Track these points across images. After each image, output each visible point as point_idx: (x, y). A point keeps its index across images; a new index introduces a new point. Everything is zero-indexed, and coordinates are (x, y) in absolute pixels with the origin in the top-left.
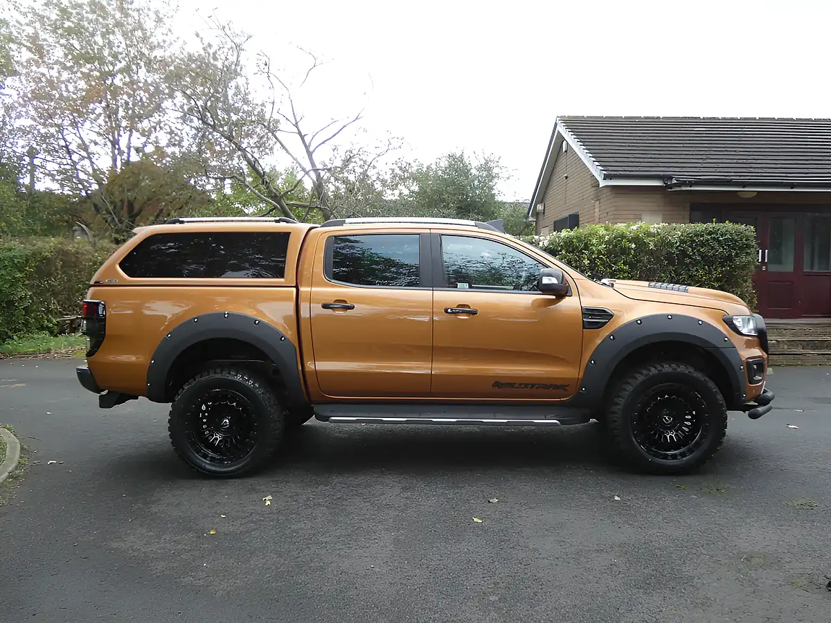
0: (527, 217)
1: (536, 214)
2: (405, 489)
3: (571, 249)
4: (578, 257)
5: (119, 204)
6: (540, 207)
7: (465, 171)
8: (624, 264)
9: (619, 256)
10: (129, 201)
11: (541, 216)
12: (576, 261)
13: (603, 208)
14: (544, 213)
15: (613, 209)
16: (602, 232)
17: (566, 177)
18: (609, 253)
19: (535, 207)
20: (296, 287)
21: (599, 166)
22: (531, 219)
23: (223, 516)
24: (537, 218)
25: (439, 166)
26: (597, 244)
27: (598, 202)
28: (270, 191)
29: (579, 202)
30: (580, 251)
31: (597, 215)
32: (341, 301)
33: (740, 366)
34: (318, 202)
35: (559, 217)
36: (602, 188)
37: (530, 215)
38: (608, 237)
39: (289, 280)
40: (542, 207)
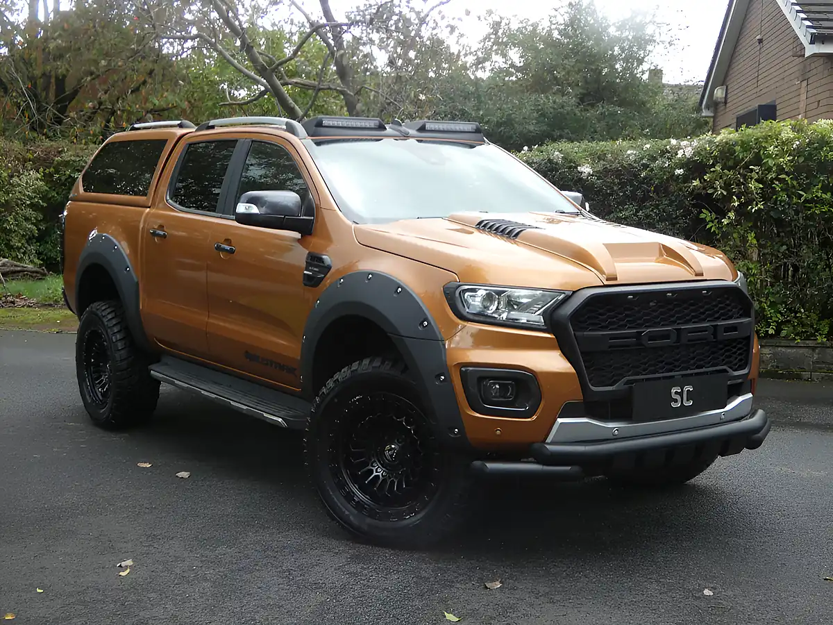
0: (699, 109)
1: (714, 105)
2: (355, 558)
3: (731, 163)
4: (744, 176)
5: (40, 82)
6: (719, 93)
8: (824, 189)
9: (815, 176)
10: (57, 78)
11: (721, 107)
12: (739, 184)
14: (726, 103)
15: (827, 94)
16: (787, 133)
17: (760, 41)
18: (797, 171)
19: (712, 91)
20: (149, 207)
21: (805, 19)
22: (705, 113)
23: (39, 591)
24: (716, 111)
25: (554, 22)
26: (777, 155)
27: (805, 83)
28: (253, 60)
29: (778, 84)
30: (746, 167)
31: (802, 105)
32: (161, 227)
33: (437, 373)
34: (339, 81)
35: (746, 110)
36: (808, 57)
37: (703, 106)
38: (798, 143)
39: (148, 199)
40: (722, 93)
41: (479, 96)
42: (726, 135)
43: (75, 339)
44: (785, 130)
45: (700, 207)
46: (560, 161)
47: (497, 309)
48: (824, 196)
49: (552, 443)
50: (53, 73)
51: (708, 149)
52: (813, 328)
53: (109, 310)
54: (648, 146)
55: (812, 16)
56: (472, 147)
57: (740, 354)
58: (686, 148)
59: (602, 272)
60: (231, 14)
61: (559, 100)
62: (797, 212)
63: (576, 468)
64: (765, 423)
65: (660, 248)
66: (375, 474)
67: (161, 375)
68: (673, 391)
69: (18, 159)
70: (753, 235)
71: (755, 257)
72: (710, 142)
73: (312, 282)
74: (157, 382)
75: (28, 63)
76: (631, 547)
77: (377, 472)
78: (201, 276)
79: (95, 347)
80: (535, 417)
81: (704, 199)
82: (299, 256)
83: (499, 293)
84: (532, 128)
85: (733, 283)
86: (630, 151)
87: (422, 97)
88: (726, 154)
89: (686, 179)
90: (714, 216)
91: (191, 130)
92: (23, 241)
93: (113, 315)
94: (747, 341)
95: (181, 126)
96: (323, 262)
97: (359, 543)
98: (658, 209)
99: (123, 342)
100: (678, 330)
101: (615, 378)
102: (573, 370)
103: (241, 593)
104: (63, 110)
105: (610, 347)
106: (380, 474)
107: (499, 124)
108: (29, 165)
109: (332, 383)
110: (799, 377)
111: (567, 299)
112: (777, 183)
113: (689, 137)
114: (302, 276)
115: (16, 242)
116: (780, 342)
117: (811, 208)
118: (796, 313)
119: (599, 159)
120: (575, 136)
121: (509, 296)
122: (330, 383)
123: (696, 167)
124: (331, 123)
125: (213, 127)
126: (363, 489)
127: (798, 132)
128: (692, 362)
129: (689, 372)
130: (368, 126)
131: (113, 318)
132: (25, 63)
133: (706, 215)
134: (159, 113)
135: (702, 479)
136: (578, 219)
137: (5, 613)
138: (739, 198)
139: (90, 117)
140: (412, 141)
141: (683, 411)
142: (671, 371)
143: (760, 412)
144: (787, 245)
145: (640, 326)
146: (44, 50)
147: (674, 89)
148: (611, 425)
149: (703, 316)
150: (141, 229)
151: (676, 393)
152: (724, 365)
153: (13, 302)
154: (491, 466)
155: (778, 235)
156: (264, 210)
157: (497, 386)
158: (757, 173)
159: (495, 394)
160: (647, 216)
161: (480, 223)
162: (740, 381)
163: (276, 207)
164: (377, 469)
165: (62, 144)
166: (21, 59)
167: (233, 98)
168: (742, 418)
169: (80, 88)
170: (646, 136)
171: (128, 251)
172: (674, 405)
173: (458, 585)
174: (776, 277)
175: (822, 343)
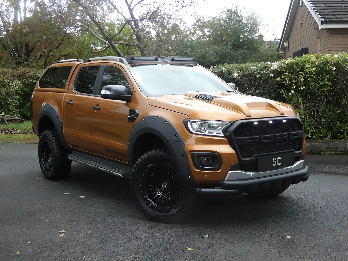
0: (278, 51)
1: (284, 49)
2: (151, 227)
3: (292, 71)
4: (297, 76)
5: (19, 45)
6: (286, 44)
7: (239, 20)
8: (328, 81)
9: (325, 76)
10: (26, 43)
11: (287, 50)
12: (295, 79)
13: (322, 44)
14: (288, 48)
15: (328, 44)
17: (301, 24)
18: (318, 73)
19: (283, 43)
20: (66, 93)
21: (319, 15)
22: (280, 52)
23: (29, 243)
24: (285, 51)
25: (221, 17)
26: (309, 68)
27: (319, 40)
28: (104, 35)
29: (309, 40)
30: (298, 73)
31: (318, 48)
32: (71, 100)
33: (181, 155)
34: (137, 42)
35: (296, 51)
36: (321, 30)
37: (280, 50)
38: (318, 63)
39: (65, 90)
40: (287, 44)
41: (192, 47)
42: (289, 60)
43: (38, 145)
44: (313, 58)
45: (280, 88)
46: (225, 71)
47: (205, 129)
48: (328, 83)
49: (227, 181)
50: (24, 42)
51: (283, 66)
52: (325, 135)
53: (51, 134)
54: (260, 65)
55: (322, 13)
56: (192, 66)
57: (298, 145)
58: (274, 66)
59: (245, 114)
60: (94, 17)
61: (224, 48)
62: (318, 90)
63: (237, 190)
64: (308, 171)
65: (267, 104)
66: (158, 194)
67: (72, 158)
68: (273, 159)
69: (12, 76)
70: (301, 99)
71: (302, 107)
72: (284, 63)
73: (131, 120)
74: (71, 161)
75: (14, 38)
76: (258, 220)
77: (159, 194)
78: (87, 119)
79: (46, 148)
80: (220, 171)
81: (281, 85)
82: (126, 110)
83: (205, 123)
84: (213, 59)
85: (295, 117)
86: (253, 67)
87: (170, 48)
88: (290, 68)
89: (275, 77)
90: (286, 92)
91: (81, 62)
92: (14, 108)
93: (53, 135)
94: (301, 140)
95: (77, 61)
96: (136, 113)
97: (152, 222)
98: (264, 89)
99: (57, 146)
100: (275, 136)
101: (251, 155)
102: (234, 152)
103: (107, 242)
104: (28, 56)
105: (249, 143)
106: (160, 194)
107: (200, 58)
108: (16, 78)
109: (140, 159)
110: (320, 154)
111: (232, 124)
112: (310, 78)
113: (275, 61)
114: (127, 118)
115: (11, 108)
116: (312, 141)
117: (323, 88)
118: (318, 129)
119: (241, 70)
120: (231, 62)
121: (209, 124)
122: (140, 160)
123: (278, 73)
124: (137, 58)
125: (90, 61)
126: (153, 201)
127: (318, 59)
128: (280, 148)
129: (279, 152)
130: (152, 59)
131: (52, 137)
132: (13, 38)
133: (282, 91)
134: (66, 57)
135: (285, 194)
136: (234, 94)
137: (17, 251)
138: (295, 85)
139: (39, 59)
140: (169, 65)
141: (277, 167)
142: (272, 151)
143: (307, 167)
144: (314, 103)
145: (260, 134)
146: (20, 32)
147: (269, 43)
148: (250, 173)
149: (284, 130)
150: (63, 102)
151: (274, 160)
152: (293, 149)
153: (11, 132)
154: (203, 190)
155: (311, 99)
156: (112, 93)
157: (205, 159)
158: (302, 75)
159: (205, 162)
160: (260, 92)
161: (196, 96)
162: (299, 155)
163: (116, 92)
164: (158, 193)
165: (28, 69)
166: (11, 36)
167: (96, 50)
168: (300, 169)
169: (35, 47)
170: (258, 61)
171: (58, 110)
172: (273, 165)
173: (192, 237)
174: (310, 115)
175: (329, 140)
